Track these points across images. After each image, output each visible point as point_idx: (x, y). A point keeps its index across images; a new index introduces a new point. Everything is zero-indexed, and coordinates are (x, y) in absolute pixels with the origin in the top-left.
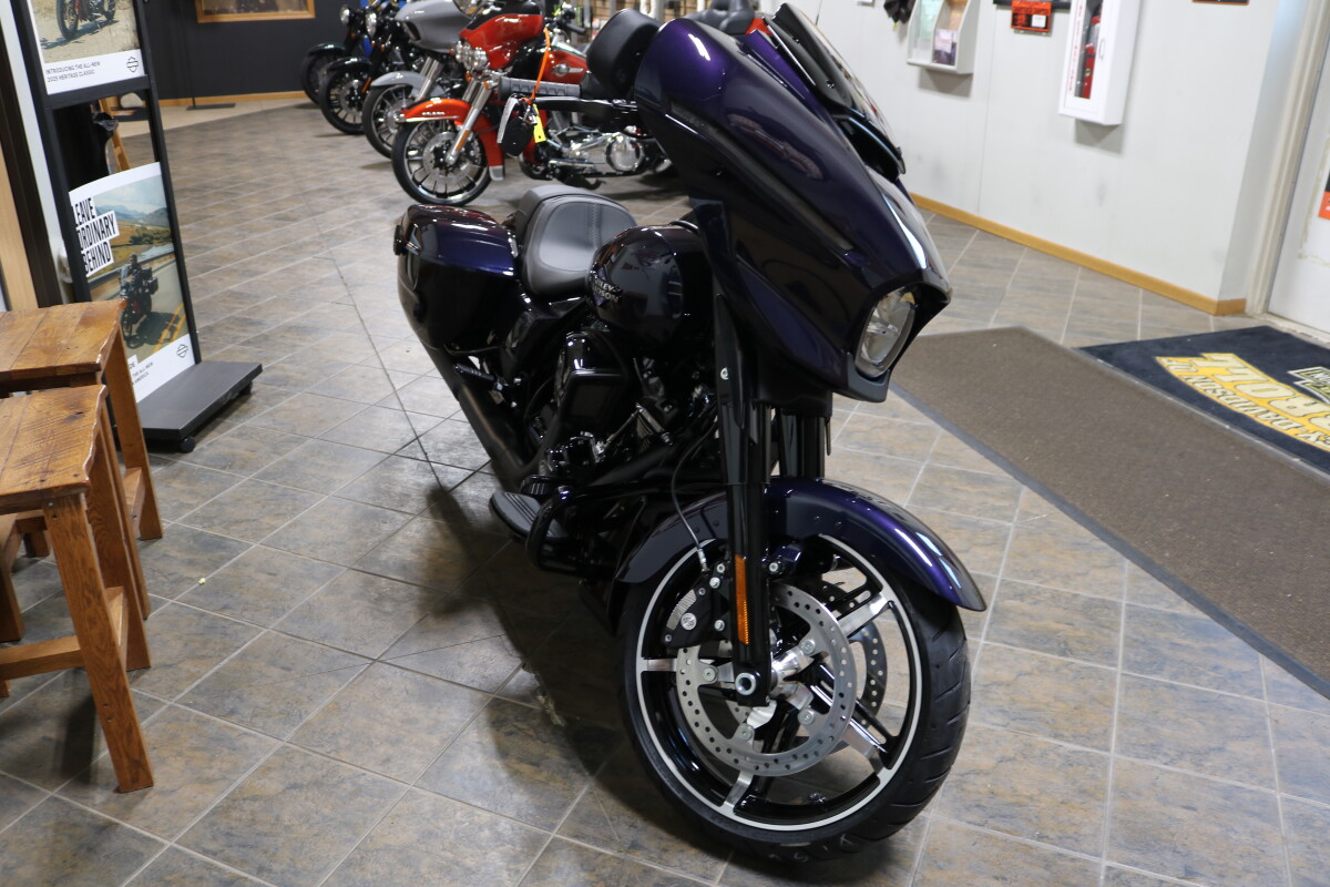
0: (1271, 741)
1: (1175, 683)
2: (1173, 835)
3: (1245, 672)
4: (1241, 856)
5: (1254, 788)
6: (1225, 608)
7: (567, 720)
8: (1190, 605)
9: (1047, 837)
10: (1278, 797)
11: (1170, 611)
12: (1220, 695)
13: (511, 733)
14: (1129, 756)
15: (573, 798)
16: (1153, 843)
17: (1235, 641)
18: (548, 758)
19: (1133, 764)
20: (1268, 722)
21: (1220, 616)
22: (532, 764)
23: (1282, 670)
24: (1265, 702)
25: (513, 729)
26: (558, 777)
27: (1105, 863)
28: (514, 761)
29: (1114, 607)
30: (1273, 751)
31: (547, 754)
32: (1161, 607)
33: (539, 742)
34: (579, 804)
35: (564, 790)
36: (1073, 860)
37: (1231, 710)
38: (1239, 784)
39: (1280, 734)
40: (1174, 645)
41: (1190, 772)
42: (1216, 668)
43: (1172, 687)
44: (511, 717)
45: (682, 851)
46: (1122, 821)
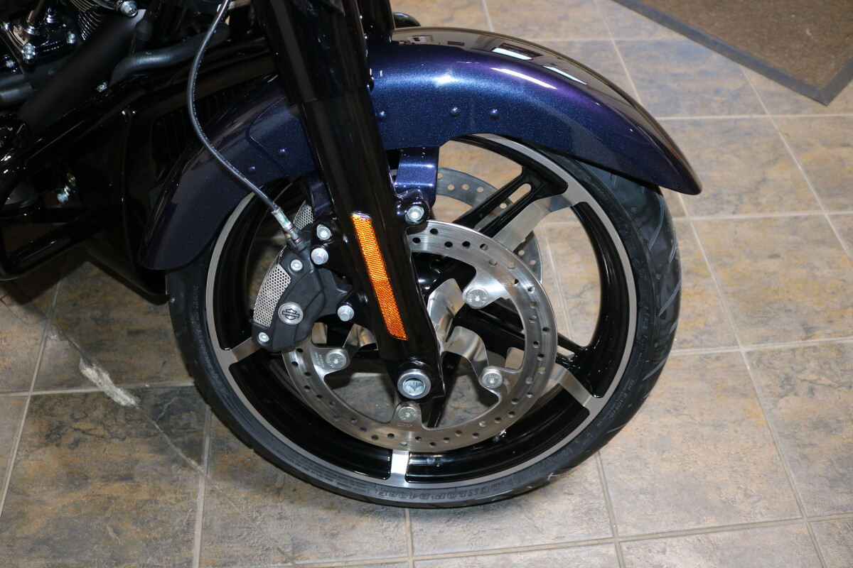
0: (794, 157)
1: (696, 118)
2: (776, 292)
3: (740, 89)
4: (833, 293)
5: (806, 214)
6: (693, 24)
7: (138, 393)
8: (665, 28)
9: (685, 341)
10: (826, 216)
11: (653, 39)
12: (736, 121)
13: (76, 443)
14: (702, 215)
15: (194, 508)
16: (768, 309)
17: (716, 58)
18: (137, 461)
19: (710, 223)
20: (783, 138)
21: (694, 35)
22: (123, 478)
23: (765, 78)
24: (769, 116)
25: (77, 435)
26: (164, 485)
27: (743, 350)
28: (98, 484)
29: (605, 47)
30: (800, 167)
31: (136, 456)
32: (644, 37)
33: (116, 441)
34: (204, 514)
35: (178, 501)
36: (718, 358)
37: (750, 134)
38: (795, 214)
39: (797, 147)
40: (676, 77)
41: (755, 216)
42: (717, 91)
43: (696, 124)
44: (66, 418)
45: (353, 527)
46: (734, 295)
